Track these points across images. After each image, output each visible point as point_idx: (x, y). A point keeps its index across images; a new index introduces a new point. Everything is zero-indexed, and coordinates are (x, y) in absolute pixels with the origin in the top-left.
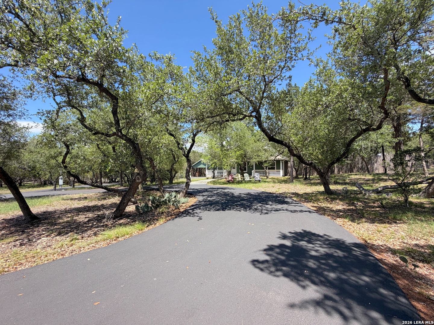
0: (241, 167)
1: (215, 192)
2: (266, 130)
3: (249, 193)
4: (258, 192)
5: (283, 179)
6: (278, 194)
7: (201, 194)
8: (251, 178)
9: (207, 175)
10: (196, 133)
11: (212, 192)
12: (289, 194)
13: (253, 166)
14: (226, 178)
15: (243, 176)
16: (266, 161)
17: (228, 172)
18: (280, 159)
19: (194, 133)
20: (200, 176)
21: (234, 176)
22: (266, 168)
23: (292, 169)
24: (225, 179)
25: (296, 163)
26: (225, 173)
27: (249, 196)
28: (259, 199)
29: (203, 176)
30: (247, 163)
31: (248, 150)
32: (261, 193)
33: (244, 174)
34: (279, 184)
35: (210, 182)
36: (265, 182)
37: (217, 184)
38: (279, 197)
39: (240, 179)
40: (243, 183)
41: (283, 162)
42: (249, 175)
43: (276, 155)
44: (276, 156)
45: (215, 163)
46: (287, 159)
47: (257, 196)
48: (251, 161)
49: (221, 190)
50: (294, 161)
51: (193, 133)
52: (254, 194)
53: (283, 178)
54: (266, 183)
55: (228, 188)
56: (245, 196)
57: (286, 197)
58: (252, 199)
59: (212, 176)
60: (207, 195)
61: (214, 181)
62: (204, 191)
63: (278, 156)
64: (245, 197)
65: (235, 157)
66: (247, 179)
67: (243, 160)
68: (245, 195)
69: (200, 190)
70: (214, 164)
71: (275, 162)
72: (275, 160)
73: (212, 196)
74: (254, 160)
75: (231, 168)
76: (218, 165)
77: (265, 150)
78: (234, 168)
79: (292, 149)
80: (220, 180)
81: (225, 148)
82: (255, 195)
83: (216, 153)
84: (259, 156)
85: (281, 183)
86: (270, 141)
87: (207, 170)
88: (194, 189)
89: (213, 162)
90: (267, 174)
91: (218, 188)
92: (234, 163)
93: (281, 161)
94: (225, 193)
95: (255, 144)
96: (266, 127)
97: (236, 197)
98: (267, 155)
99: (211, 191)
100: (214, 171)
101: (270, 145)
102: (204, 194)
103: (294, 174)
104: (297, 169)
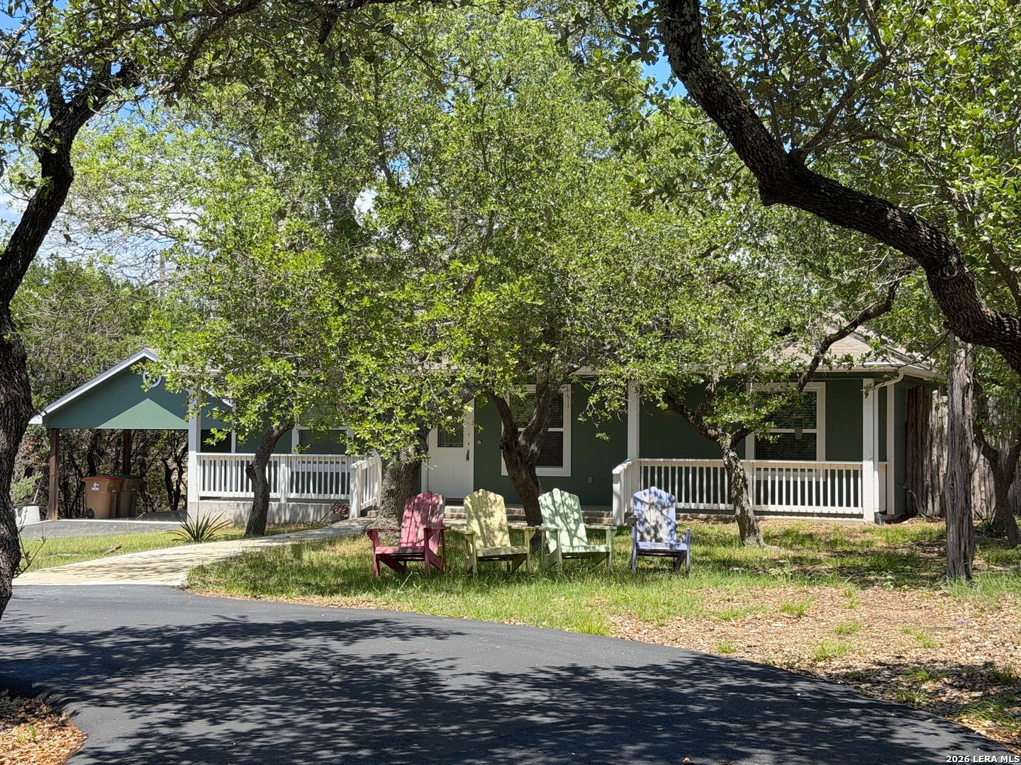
0: (512, 430)
1: (262, 664)
2: (738, 97)
3: (576, 670)
4: (662, 661)
5: (880, 544)
6: (832, 679)
7: (123, 688)
8: (600, 535)
9: (192, 497)
10: (81, 97)
11: (232, 664)
12: (933, 677)
13: (618, 425)
14: (372, 534)
15: (534, 516)
16: (734, 384)
17: (396, 475)
18: (857, 366)
19: (67, 91)
20: (131, 515)
21: (450, 517)
22: (738, 444)
23: (966, 456)
24: (364, 543)
25: (1000, 406)
26: (366, 483)
27: (574, 701)
28: (668, 723)
29: (154, 515)
30: (566, 391)
31: (583, 277)
32: (682, 671)
33: (544, 499)
34: (846, 586)
35: (225, 565)
36: (726, 565)
37: (282, 588)
38: (842, 709)
39: (502, 541)
40: (527, 578)
41: (883, 393)
42: (583, 503)
43: (831, 331)
44: (828, 342)
45: (271, 386)
46: (924, 366)
47: (646, 695)
48: (607, 373)
49: (315, 642)
50: (977, 389)
51: (54, 91)
52: (618, 676)
53: (883, 538)
54: (737, 584)
55: (390, 628)
56: (540, 697)
57: (906, 710)
58: (599, 729)
59: (244, 511)
60: (176, 699)
61: (257, 562)
62: (155, 660)
63: (842, 334)
64: (543, 709)
65: (463, 340)
66: (564, 537)
67: (536, 369)
68: (538, 685)
69: (119, 647)
70: (261, 400)
71: (819, 388)
72: (813, 374)
73: (231, 701)
74: (633, 368)
75: (422, 435)
76: (296, 411)
77: (732, 281)
78: (451, 439)
79: (963, 279)
80: (316, 547)
81: (373, 253)
82: (632, 694)
83: (278, 293)
84: (682, 333)
85: (865, 584)
86: (769, 197)
87: (193, 456)
88: (50, 637)
89: (252, 379)
90: (748, 501)
91: (293, 629)
92: (454, 390)
93: (867, 382)
94: (358, 670)
95: (640, 222)
96: (740, 72)
97: (453, 711)
98: (750, 325)
99: (218, 655)
100: (263, 459)
101: (772, 238)
102: (149, 683)
103: (978, 501)
104: (1003, 459)
